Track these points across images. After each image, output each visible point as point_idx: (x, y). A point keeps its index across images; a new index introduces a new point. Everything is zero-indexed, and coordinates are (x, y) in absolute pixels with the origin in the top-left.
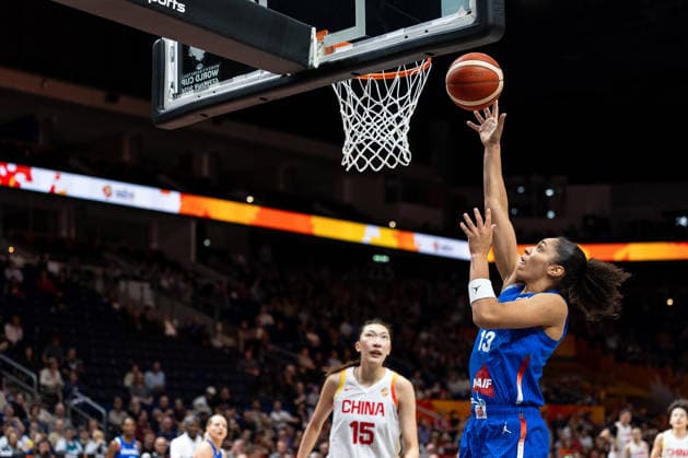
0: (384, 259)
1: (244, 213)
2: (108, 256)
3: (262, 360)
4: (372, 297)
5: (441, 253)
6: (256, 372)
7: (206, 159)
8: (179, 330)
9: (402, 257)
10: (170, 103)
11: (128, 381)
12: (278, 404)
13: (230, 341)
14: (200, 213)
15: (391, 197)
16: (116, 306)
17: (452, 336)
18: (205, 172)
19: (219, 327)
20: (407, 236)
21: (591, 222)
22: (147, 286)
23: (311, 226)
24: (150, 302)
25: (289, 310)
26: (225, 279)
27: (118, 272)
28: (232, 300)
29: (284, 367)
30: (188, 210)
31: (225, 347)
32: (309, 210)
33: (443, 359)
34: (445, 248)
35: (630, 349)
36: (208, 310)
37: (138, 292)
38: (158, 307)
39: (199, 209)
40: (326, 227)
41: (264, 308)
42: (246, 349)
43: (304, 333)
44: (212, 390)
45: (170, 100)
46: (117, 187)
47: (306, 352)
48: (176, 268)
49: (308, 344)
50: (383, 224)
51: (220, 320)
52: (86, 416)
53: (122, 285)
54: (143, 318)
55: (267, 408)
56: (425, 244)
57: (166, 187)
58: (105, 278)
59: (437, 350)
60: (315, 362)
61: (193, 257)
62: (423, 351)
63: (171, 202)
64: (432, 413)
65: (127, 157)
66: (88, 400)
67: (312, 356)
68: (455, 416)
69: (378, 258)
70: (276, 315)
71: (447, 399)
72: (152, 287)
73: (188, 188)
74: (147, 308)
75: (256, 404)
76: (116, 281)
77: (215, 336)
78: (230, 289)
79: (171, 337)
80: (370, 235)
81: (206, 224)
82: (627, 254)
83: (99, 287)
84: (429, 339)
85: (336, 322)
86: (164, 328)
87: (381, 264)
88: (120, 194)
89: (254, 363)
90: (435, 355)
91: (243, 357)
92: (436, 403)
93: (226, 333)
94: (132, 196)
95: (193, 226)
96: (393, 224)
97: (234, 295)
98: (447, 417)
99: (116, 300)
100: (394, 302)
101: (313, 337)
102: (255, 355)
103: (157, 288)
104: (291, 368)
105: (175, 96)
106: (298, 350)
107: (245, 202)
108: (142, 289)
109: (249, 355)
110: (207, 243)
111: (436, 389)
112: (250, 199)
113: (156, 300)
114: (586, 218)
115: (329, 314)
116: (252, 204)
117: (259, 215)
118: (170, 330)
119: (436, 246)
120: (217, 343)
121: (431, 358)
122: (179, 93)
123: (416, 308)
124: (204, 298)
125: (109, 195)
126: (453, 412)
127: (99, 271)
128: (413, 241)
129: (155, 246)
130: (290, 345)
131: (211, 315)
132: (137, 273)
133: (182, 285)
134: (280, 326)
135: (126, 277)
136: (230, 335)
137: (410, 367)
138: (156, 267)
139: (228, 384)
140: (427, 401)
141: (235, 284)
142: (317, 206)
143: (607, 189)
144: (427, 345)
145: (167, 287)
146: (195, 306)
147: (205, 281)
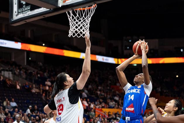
1: (41, 49)
5: (105, 61)
7: (29, 31)
10: (15, 18)
11: (5, 104)
13: (37, 90)
14: (28, 49)
17: (108, 88)
18: (29, 36)
19: (34, 86)
21: (152, 51)
22: (11, 73)
23: (64, 53)
24: (12, 78)
26: (36, 71)
28: (38, 77)
30: (23, 48)
31: (36, 92)
32: (62, 48)
33: (105, 95)
34: (106, 60)
35: (165, 91)
36: (31, 80)
38: (14, 79)
39: (27, 48)
41: (48, 80)
45: (15, 17)
51: (34, 84)
53: (3, 72)
56: (99, 58)
57: (16, 41)
59: (104, 92)
61: (26, 64)
62: (99, 92)
63: (18, 46)
64: (102, 113)
65: (4, 31)
68: (110, 114)
71: (107, 108)
72: (12, 73)
73: (24, 41)
78: (37, 73)
79: (18, 89)
81: (29, 53)
82: (164, 61)
84: (101, 89)
86: (16, 87)
90: (103, 94)
91: (42, 95)
92: (103, 109)
93: (35, 88)
94: (6, 44)
95: (26, 53)
97: (39, 75)
98: (107, 114)
103: (14, 74)
105: (17, 15)
107: (42, 46)
108: (9, 74)
110: (30, 59)
111: (103, 105)
112: (44, 45)
113: (14, 77)
116: (44, 46)
117: (46, 49)
118: (18, 87)
119: (103, 59)
120: (34, 91)
122: (18, 14)
123: (97, 79)
124: (29, 77)
126: (109, 112)
128: (96, 57)
129: (13, 60)
131: (31, 82)
132: (7, 69)
135: (4, 70)
136: (37, 88)
137: (95, 98)
138: (14, 66)
139: (37, 104)
140: (100, 109)
141: (39, 72)
142: (65, 47)
143: (157, 40)
144: (100, 91)
145: (17, 73)
146: (26, 79)
147: (29, 71)
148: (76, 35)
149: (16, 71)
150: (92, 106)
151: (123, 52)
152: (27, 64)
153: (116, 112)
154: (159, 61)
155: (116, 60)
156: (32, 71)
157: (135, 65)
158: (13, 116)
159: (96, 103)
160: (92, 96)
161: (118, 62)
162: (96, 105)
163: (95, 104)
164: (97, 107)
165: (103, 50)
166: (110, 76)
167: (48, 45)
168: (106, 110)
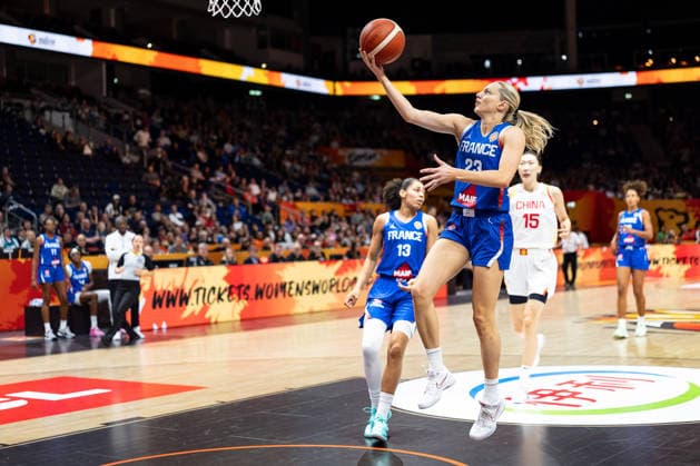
0: (258, 93)
1: (144, 56)
2: (33, 91)
3: (162, 173)
4: (248, 123)
5: (302, 88)
6: (158, 183)
7: (113, 11)
8: (94, 150)
9: (272, 92)
12: (174, 208)
14: (109, 57)
15: (262, 45)
16: (42, 131)
17: (311, 153)
18: (113, 23)
19: (127, 147)
20: (275, 74)
21: (417, 64)
22: (67, 115)
23: (200, 68)
24: (71, 129)
25: (182, 134)
26: (131, 110)
27: (43, 104)
29: (181, 178)
30: (98, 55)
31: (132, 163)
32: (196, 53)
33: (304, 170)
34: (305, 84)
36: (118, 134)
37: (60, 120)
38: (76, 131)
39: (108, 53)
40: (211, 68)
41: (163, 133)
42: (149, 164)
43: (195, 154)
44: (116, 197)
46: (40, 35)
47: (197, 166)
48: (92, 101)
49: (199, 161)
50: (256, 65)
52: (21, 219)
53: (47, 113)
54: (65, 141)
55: (167, 211)
56: (289, 81)
57: (80, 36)
58: (33, 109)
59: (300, 163)
60: (204, 174)
61: (105, 94)
62: (288, 164)
63: (85, 48)
64: (297, 212)
65: (47, 10)
66: (22, 206)
67: (202, 169)
68: (314, 214)
69: (252, 93)
70: (173, 138)
71: (307, 201)
72: (71, 116)
73: (99, 36)
74: (68, 133)
75: (159, 207)
76: (42, 111)
77: (124, 154)
79: (87, 156)
80: (246, 74)
81: (114, 65)
83: (28, 116)
84: (292, 155)
85: (221, 143)
86: (82, 150)
87: (255, 96)
88: (42, 41)
89: (155, 175)
90: (298, 167)
91: (147, 171)
92: (299, 204)
93: (131, 152)
94: (53, 42)
95: (104, 67)
96: (264, 66)
98: (308, 215)
99: (42, 127)
100: (266, 127)
101: (201, 155)
102: (157, 169)
103: (76, 118)
104: (185, 178)
106: (191, 165)
107: (146, 48)
108: (63, 118)
109: (151, 168)
110: (116, 81)
111: (299, 194)
112: (150, 45)
113: (75, 125)
114: (414, 61)
115: (215, 137)
116: (151, 49)
117: (156, 58)
118: (88, 151)
119: (298, 83)
120: (126, 160)
121: (295, 171)
123: (282, 133)
124: (114, 125)
125: (34, 41)
126: (311, 211)
127: (27, 103)
128: (279, 79)
129: (73, 83)
130: (184, 162)
131: (121, 139)
132: (59, 105)
133: (96, 114)
134: (176, 146)
135: (50, 109)
136: (136, 154)
137: (280, 177)
138: (75, 100)
139: (135, 192)
140: (291, 202)
141: (139, 113)
142: (204, 51)
143: (428, 38)
144: (292, 160)
145: (84, 116)
146: (107, 131)
147: (115, 111)
148: (231, 10)
149: (82, 110)
150: (272, 196)
151: (346, 65)
152: (108, 95)
153: (329, 211)
154: (433, 87)
155: (331, 84)
156: (121, 112)
157: (376, 98)
158: (77, 222)
159: (281, 189)
160: (271, 173)
161: (335, 90)
162: (283, 195)
163: (277, 190)
164: (285, 199)
165: (298, 59)
166: (315, 125)
167: (161, 47)
168: (306, 206)
